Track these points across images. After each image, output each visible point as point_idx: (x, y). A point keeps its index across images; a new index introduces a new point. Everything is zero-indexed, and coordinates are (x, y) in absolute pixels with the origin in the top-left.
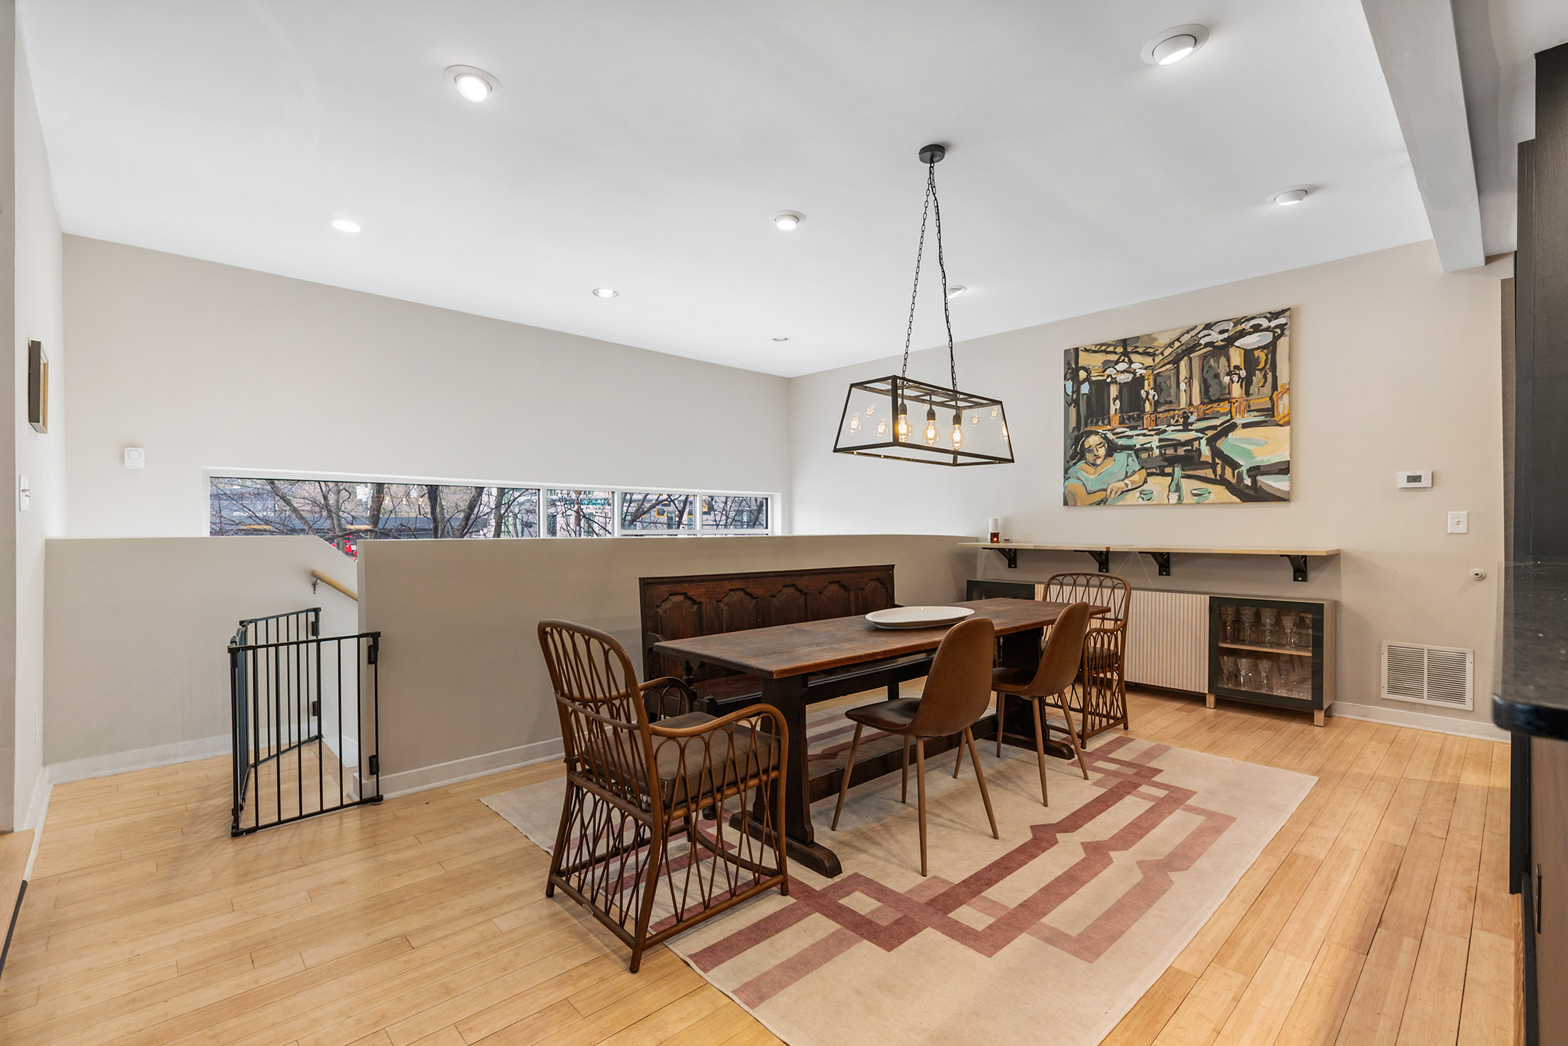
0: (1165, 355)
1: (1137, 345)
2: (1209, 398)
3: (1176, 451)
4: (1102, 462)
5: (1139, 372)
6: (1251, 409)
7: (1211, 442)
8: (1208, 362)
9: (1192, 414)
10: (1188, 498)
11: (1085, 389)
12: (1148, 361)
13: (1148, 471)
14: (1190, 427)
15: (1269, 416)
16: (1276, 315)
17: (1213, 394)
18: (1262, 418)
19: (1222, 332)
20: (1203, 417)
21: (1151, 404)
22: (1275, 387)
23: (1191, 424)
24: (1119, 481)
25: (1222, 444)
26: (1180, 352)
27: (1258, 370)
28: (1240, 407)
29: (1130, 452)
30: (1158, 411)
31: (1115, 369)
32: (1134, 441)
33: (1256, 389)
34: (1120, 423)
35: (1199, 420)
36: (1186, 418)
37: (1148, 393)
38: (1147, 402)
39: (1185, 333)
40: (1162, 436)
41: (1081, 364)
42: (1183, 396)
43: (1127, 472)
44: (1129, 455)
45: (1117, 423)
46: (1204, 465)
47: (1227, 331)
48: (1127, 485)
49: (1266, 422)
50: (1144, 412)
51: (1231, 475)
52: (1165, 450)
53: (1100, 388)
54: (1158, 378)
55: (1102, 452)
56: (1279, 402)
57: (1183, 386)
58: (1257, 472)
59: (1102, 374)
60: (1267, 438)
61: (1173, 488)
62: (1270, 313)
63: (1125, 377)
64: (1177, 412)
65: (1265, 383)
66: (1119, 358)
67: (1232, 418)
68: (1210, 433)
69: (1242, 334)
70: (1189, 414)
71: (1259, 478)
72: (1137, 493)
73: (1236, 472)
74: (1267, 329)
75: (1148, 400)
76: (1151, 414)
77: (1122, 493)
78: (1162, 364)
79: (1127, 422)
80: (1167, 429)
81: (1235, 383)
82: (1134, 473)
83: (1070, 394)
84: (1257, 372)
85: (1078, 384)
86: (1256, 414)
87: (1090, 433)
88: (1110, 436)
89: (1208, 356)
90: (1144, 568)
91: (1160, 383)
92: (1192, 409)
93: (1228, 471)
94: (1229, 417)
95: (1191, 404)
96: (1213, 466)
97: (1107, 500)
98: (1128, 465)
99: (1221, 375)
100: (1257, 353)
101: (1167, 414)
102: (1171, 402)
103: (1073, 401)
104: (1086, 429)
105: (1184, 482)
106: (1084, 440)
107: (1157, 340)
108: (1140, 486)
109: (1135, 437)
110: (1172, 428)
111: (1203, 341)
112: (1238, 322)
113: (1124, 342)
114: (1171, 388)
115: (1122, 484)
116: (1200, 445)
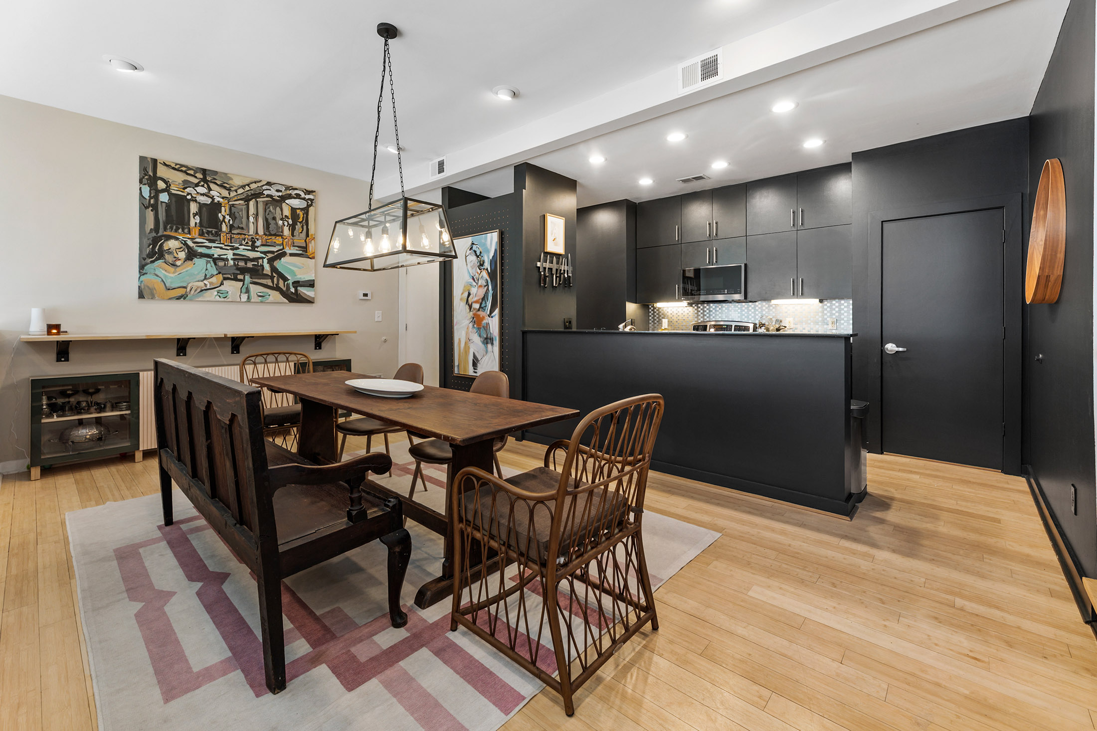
0: (238, 193)
1: (215, 177)
2: (269, 232)
3: (246, 264)
4: (182, 264)
5: (217, 199)
6: (295, 245)
7: (271, 261)
8: (269, 208)
9: (258, 240)
10: (254, 298)
11: (164, 197)
12: (225, 193)
13: (224, 276)
14: (256, 249)
15: (304, 252)
16: (309, 192)
17: (271, 231)
18: (301, 252)
19: (278, 191)
20: (265, 243)
21: (227, 226)
22: (307, 235)
23: (257, 247)
24: (199, 281)
25: (277, 264)
26: (250, 194)
27: (299, 222)
28: (288, 242)
29: (209, 259)
30: (233, 232)
31: (195, 189)
32: (212, 251)
33: (298, 233)
34: (199, 235)
35: (262, 245)
36: (254, 242)
37: (224, 217)
38: (224, 223)
39: (253, 183)
40: (236, 252)
41: (159, 174)
42: (251, 225)
43: (206, 275)
44: (208, 262)
45: (197, 234)
46: (266, 276)
47: (281, 191)
48: (206, 285)
49: (303, 254)
50: (221, 230)
51: (283, 285)
52: (238, 262)
53: (180, 203)
54: (232, 208)
55: (182, 255)
56: (310, 244)
57: (251, 219)
58: (298, 284)
59: (182, 190)
60: (303, 264)
61: (244, 290)
62: (305, 190)
63: (205, 199)
64: (247, 236)
65: (302, 231)
66: (199, 182)
67: (283, 249)
68: (270, 256)
69: (290, 197)
70: (256, 240)
71: (299, 288)
72: (215, 292)
73: (286, 283)
74: (304, 199)
75: (225, 222)
76: (227, 233)
77: (202, 291)
78: (236, 198)
79: (206, 235)
80: (239, 247)
81: (286, 226)
82: (212, 276)
83: (148, 198)
84: (298, 223)
85: (156, 192)
86: (297, 248)
87: (169, 238)
88: (190, 243)
89: (269, 203)
90: (218, 349)
91: (234, 212)
92: (258, 237)
93: (281, 282)
94: (282, 247)
95: (257, 233)
96: (272, 278)
97: (187, 296)
98: (206, 270)
99: (278, 219)
100: (298, 211)
101: (239, 236)
102: (242, 228)
103: (150, 205)
104: (165, 233)
105: (252, 287)
106: (163, 243)
107: (232, 179)
108: (218, 287)
109: (213, 248)
110: (243, 247)
111: (266, 192)
112: (287, 188)
113: (204, 171)
114: (242, 218)
115: (201, 284)
116: (263, 262)
